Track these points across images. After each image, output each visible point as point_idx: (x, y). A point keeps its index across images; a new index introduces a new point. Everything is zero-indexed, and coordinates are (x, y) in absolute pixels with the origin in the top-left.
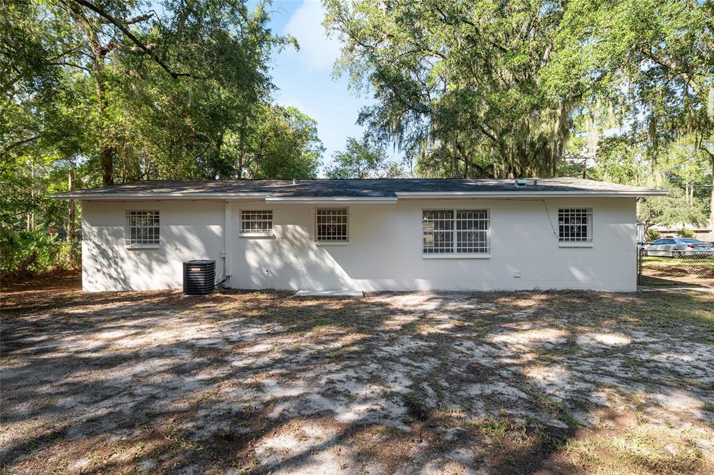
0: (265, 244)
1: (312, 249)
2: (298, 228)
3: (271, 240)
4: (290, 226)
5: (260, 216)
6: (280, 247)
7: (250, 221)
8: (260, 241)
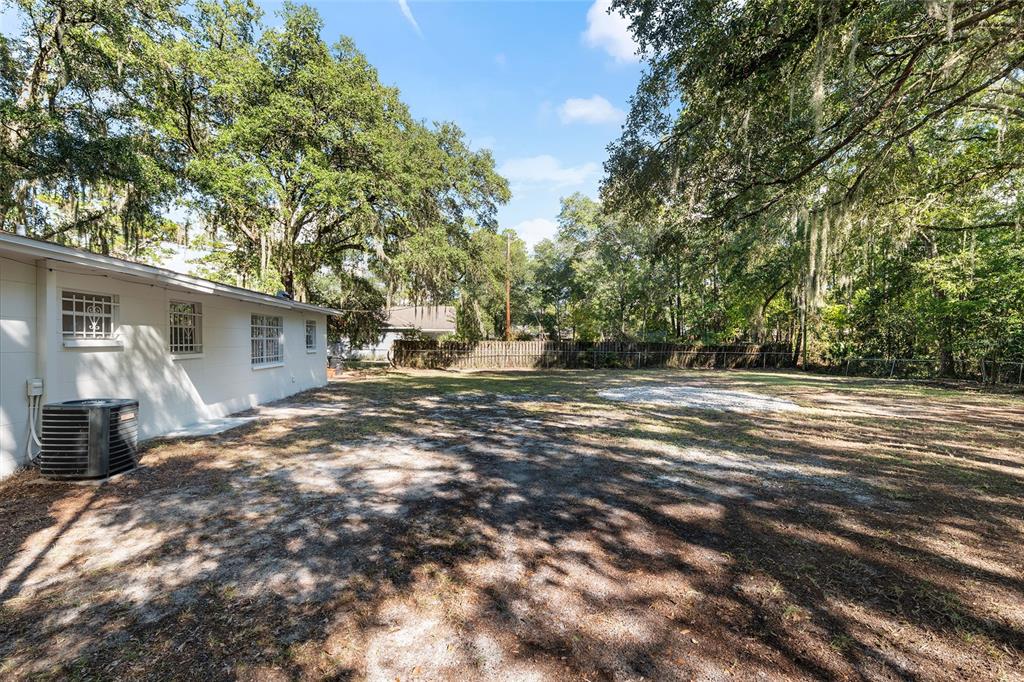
0: (108, 360)
1: (168, 366)
2: (153, 331)
3: (116, 353)
4: (143, 328)
5: (100, 306)
6: (130, 365)
7: (84, 314)
8: (100, 355)
